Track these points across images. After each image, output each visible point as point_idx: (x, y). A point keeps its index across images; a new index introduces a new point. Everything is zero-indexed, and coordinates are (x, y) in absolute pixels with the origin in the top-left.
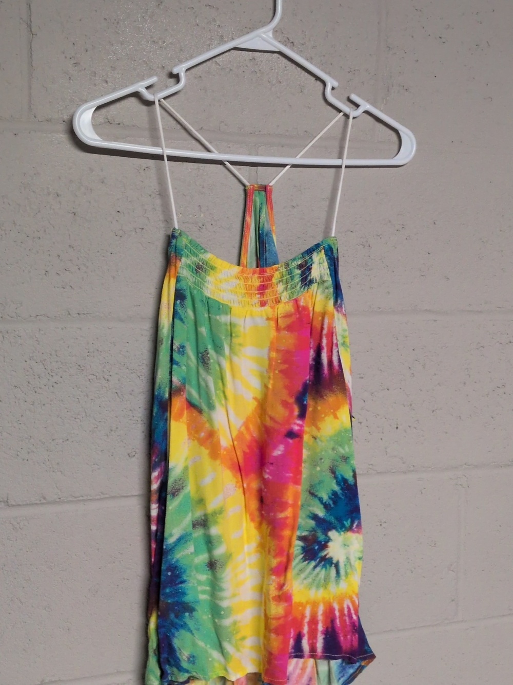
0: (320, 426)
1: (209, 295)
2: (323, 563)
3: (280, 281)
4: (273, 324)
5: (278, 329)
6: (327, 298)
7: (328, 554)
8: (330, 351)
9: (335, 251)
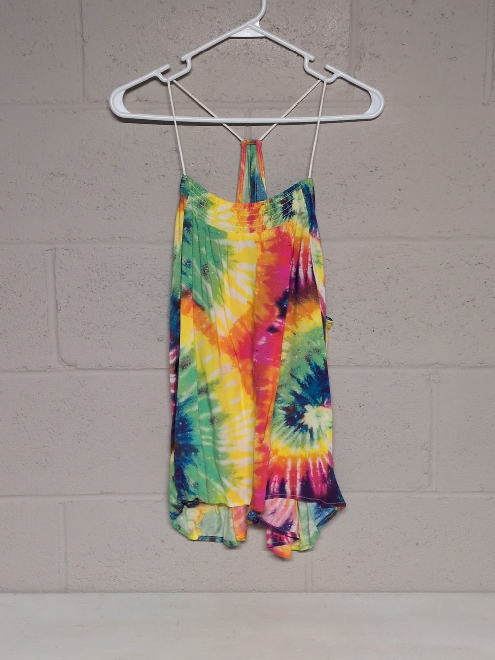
0: (298, 325)
1: (210, 224)
2: (301, 428)
3: (265, 213)
4: (259, 245)
5: (263, 250)
6: (304, 226)
7: (304, 422)
8: (306, 268)
9: (311, 189)
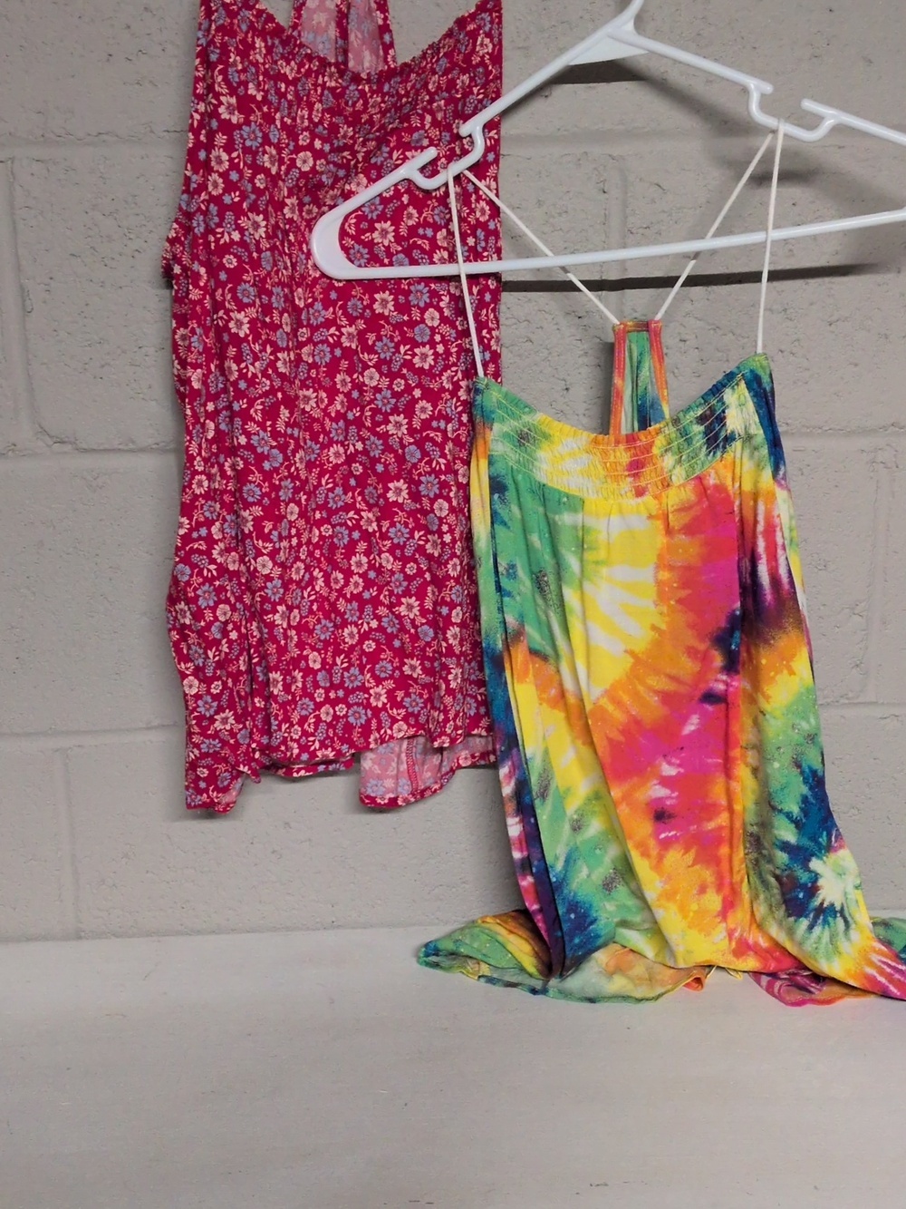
0: (769, 692)
1: (544, 481)
2: (821, 917)
3: (666, 451)
4: (659, 524)
5: (669, 531)
6: (759, 467)
7: (823, 900)
8: (773, 557)
9: (765, 379)
